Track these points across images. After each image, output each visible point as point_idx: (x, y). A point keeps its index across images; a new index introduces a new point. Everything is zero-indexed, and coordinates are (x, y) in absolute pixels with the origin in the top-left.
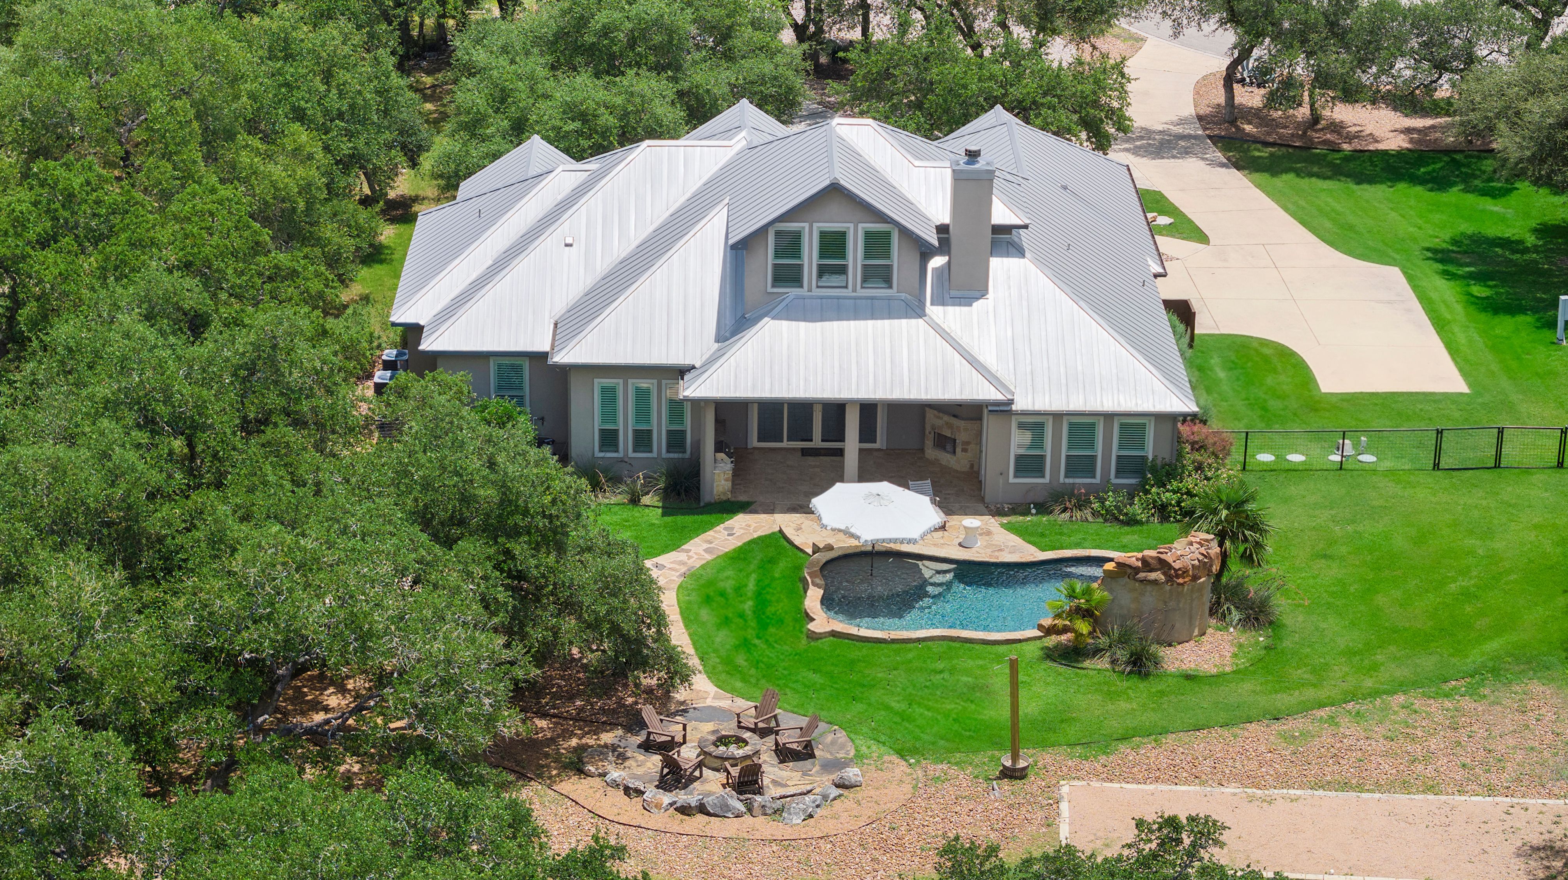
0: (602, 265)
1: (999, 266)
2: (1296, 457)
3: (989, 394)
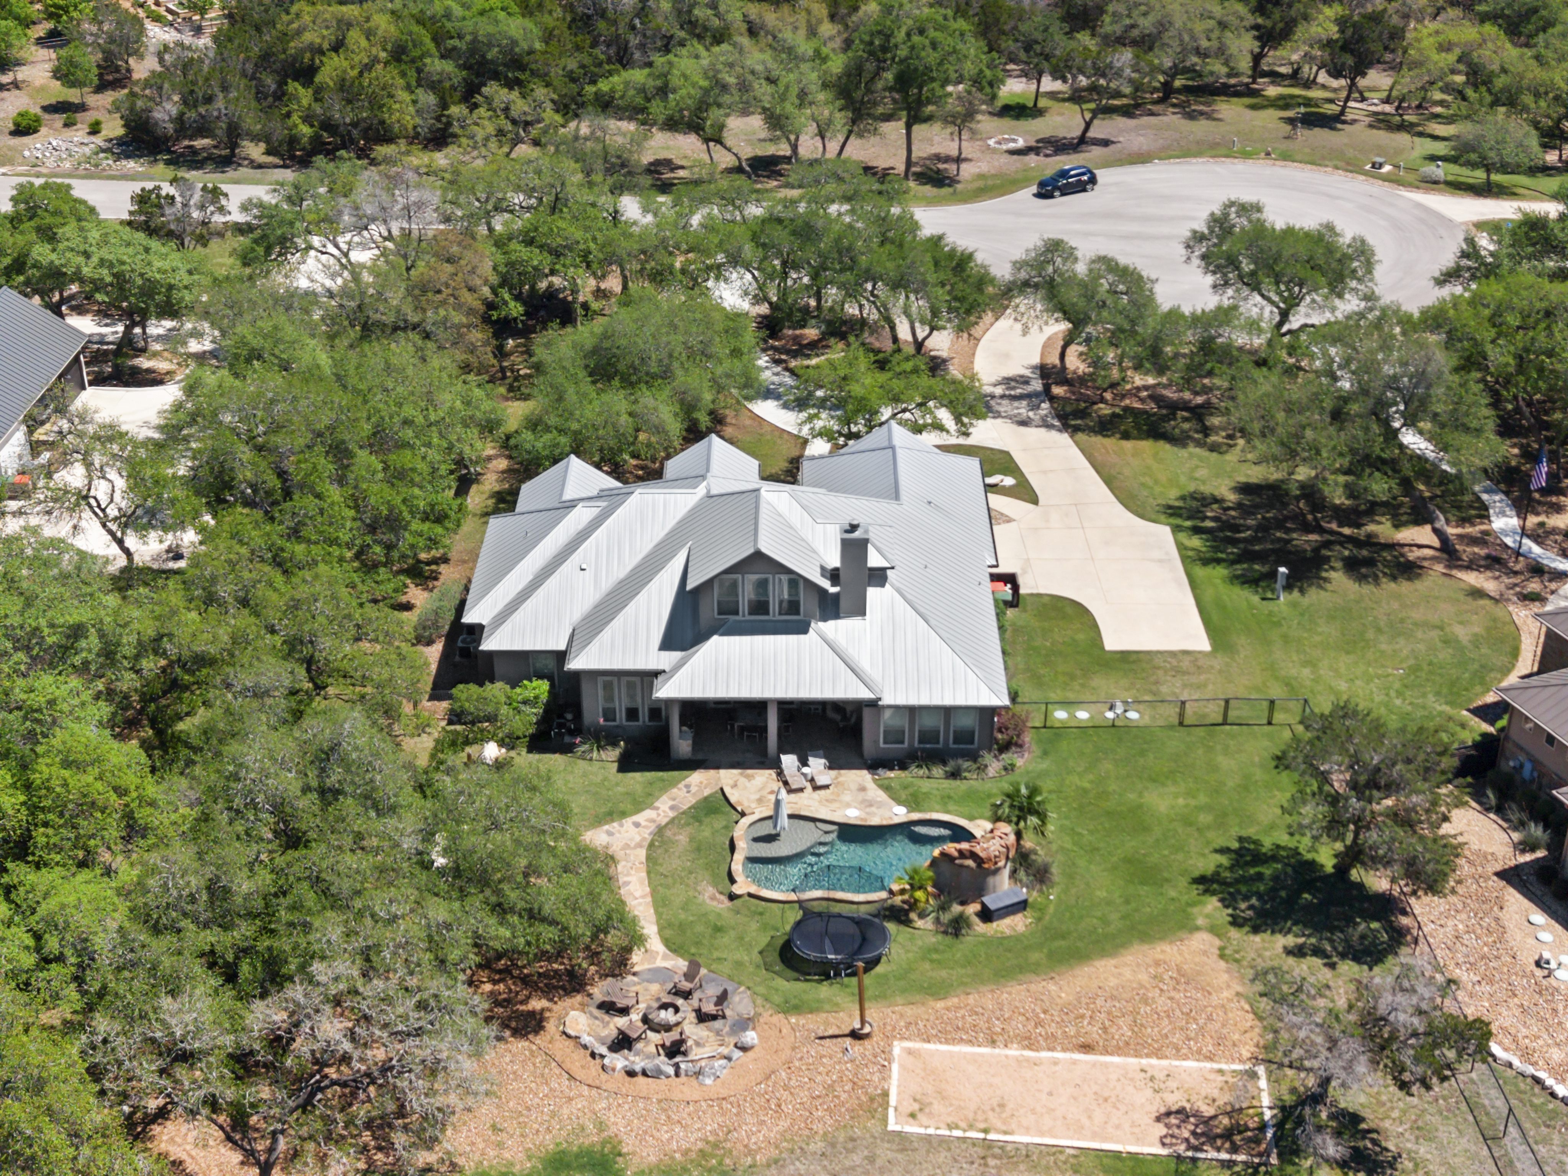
0: (607, 584)
1: (872, 593)
2: (1083, 715)
3: (864, 694)
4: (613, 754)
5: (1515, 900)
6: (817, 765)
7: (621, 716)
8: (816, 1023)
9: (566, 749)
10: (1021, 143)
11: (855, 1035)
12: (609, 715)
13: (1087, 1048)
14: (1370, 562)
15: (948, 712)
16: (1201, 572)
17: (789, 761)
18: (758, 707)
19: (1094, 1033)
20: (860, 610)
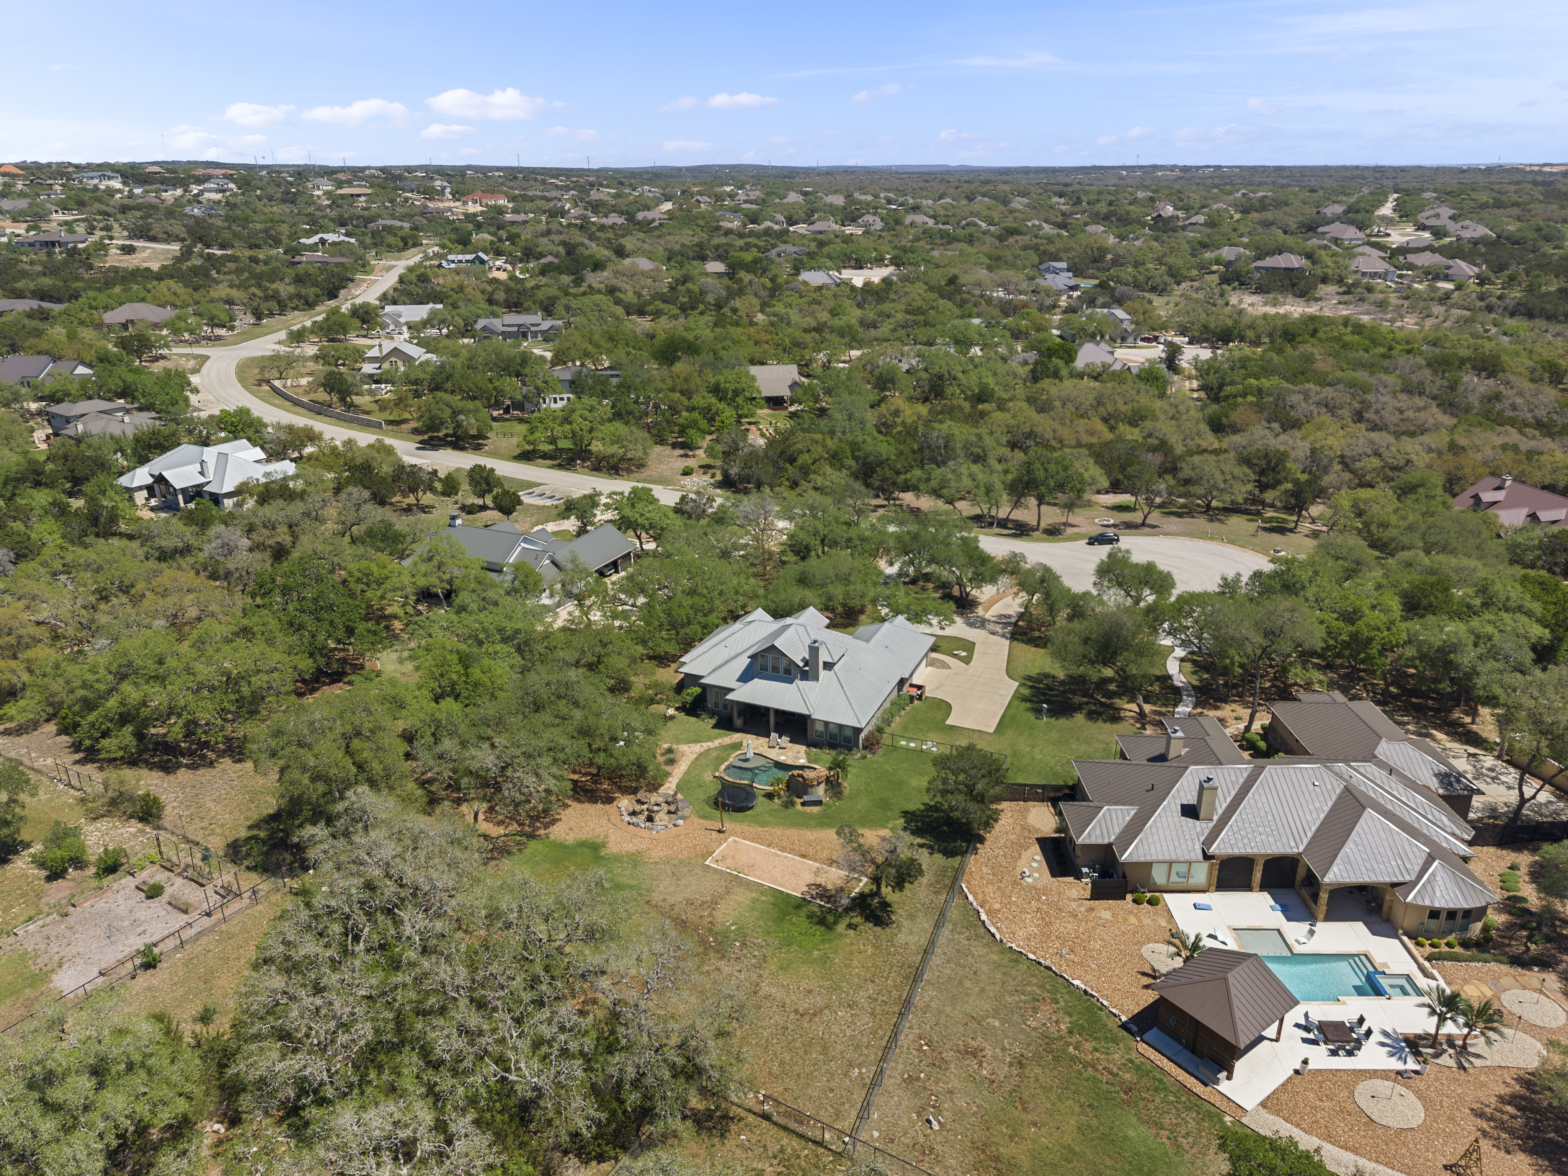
0: (733, 654)
1: (821, 673)
2: (912, 745)
3: (805, 712)
4: (713, 721)
5: (1036, 848)
6: (785, 740)
7: (721, 708)
8: (708, 824)
9: (697, 716)
10: (1112, 522)
11: (720, 831)
12: (716, 705)
13: (803, 856)
14: (1099, 714)
15: (841, 727)
16: (1016, 703)
17: (774, 735)
18: (767, 709)
19: (811, 851)
20: (816, 679)
